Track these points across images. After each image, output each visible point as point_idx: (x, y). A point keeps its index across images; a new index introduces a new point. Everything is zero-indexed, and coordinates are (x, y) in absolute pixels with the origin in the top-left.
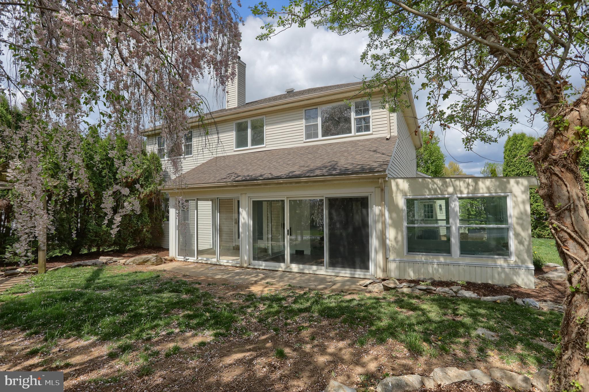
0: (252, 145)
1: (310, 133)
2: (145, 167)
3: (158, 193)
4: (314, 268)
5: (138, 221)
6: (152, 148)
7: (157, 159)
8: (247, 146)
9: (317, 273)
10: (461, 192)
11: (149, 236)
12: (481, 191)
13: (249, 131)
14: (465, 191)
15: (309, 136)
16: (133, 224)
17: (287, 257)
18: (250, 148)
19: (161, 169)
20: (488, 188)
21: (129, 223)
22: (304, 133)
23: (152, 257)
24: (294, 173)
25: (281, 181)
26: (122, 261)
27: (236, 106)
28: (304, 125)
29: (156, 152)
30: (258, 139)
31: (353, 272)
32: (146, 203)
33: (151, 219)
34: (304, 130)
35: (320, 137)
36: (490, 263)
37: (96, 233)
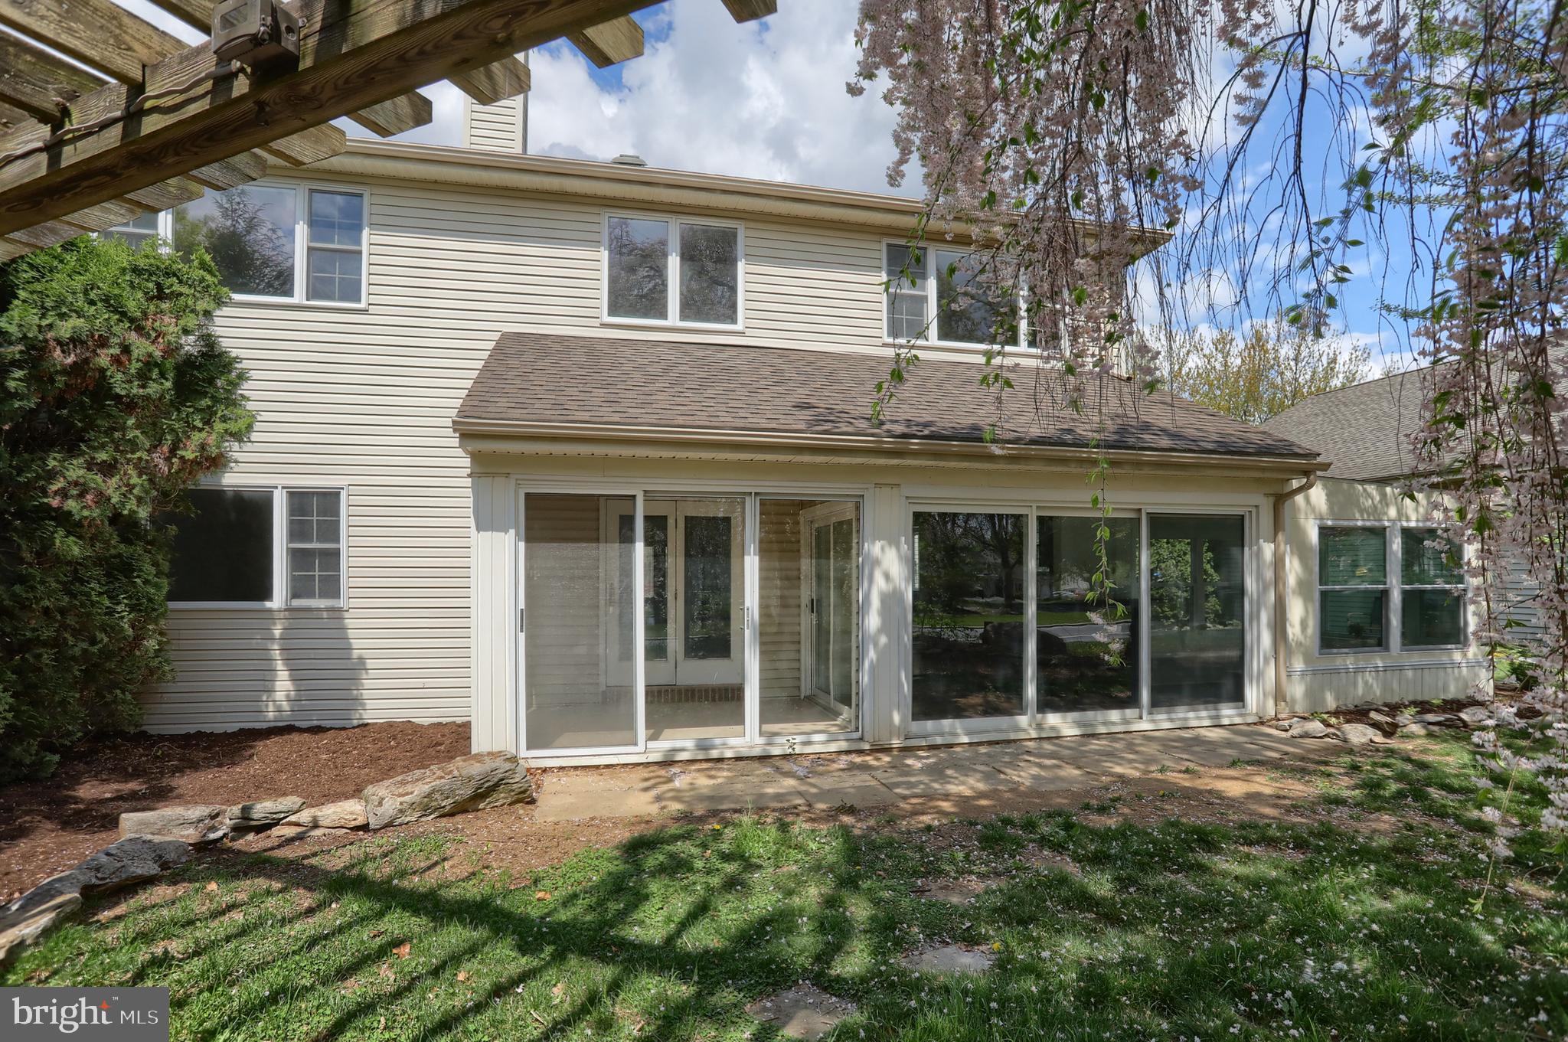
4: (1114, 715)
10: (1408, 520)
12: (1435, 517)
13: (675, 261)
14: (1413, 517)
18: (680, 327)
28: (885, 291)
35: (934, 339)
36: (1445, 659)
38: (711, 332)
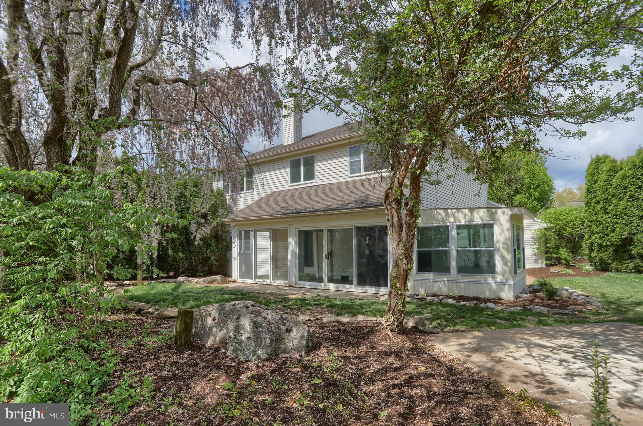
0: (305, 180)
1: (354, 169)
2: (212, 202)
3: (223, 225)
4: (346, 286)
5: (207, 250)
6: (218, 185)
7: (223, 194)
8: (300, 181)
9: (350, 290)
10: (460, 222)
11: (216, 263)
12: (476, 220)
13: (302, 167)
14: (463, 221)
15: (353, 171)
16: (203, 253)
17: (325, 278)
18: (303, 183)
19: (226, 204)
20: (481, 218)
21: (199, 252)
22: (349, 169)
23: (218, 277)
24: (331, 207)
25: (319, 213)
26: (195, 280)
27: (293, 142)
28: (348, 162)
29: (222, 187)
30: (310, 175)
31: (377, 289)
32: (214, 234)
33: (217, 248)
34: (348, 167)
35: (363, 173)
36: (483, 280)
37: (174, 258)
38: (311, 183)
